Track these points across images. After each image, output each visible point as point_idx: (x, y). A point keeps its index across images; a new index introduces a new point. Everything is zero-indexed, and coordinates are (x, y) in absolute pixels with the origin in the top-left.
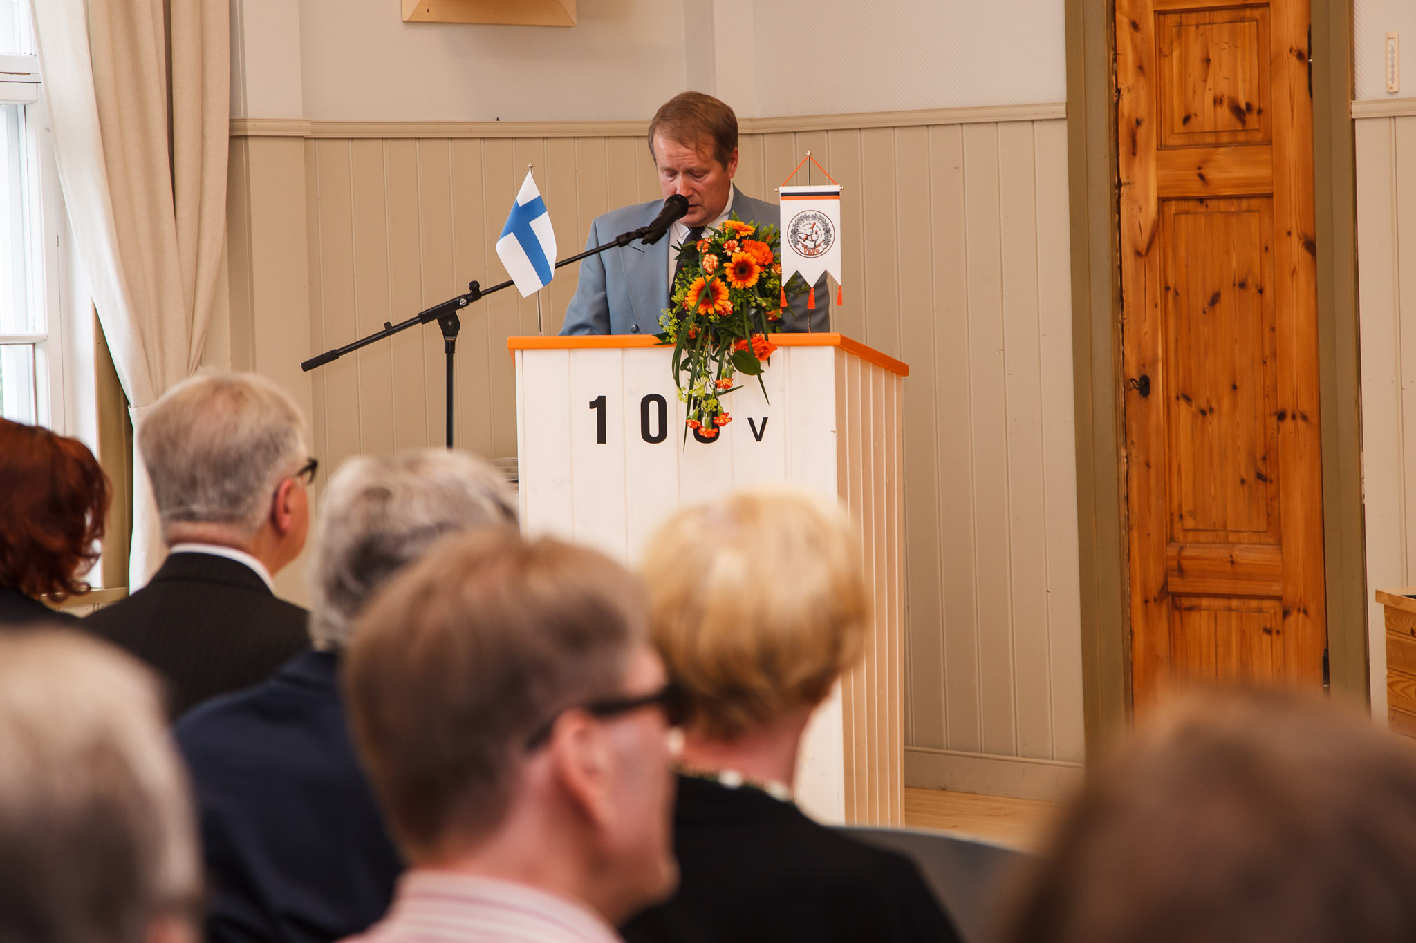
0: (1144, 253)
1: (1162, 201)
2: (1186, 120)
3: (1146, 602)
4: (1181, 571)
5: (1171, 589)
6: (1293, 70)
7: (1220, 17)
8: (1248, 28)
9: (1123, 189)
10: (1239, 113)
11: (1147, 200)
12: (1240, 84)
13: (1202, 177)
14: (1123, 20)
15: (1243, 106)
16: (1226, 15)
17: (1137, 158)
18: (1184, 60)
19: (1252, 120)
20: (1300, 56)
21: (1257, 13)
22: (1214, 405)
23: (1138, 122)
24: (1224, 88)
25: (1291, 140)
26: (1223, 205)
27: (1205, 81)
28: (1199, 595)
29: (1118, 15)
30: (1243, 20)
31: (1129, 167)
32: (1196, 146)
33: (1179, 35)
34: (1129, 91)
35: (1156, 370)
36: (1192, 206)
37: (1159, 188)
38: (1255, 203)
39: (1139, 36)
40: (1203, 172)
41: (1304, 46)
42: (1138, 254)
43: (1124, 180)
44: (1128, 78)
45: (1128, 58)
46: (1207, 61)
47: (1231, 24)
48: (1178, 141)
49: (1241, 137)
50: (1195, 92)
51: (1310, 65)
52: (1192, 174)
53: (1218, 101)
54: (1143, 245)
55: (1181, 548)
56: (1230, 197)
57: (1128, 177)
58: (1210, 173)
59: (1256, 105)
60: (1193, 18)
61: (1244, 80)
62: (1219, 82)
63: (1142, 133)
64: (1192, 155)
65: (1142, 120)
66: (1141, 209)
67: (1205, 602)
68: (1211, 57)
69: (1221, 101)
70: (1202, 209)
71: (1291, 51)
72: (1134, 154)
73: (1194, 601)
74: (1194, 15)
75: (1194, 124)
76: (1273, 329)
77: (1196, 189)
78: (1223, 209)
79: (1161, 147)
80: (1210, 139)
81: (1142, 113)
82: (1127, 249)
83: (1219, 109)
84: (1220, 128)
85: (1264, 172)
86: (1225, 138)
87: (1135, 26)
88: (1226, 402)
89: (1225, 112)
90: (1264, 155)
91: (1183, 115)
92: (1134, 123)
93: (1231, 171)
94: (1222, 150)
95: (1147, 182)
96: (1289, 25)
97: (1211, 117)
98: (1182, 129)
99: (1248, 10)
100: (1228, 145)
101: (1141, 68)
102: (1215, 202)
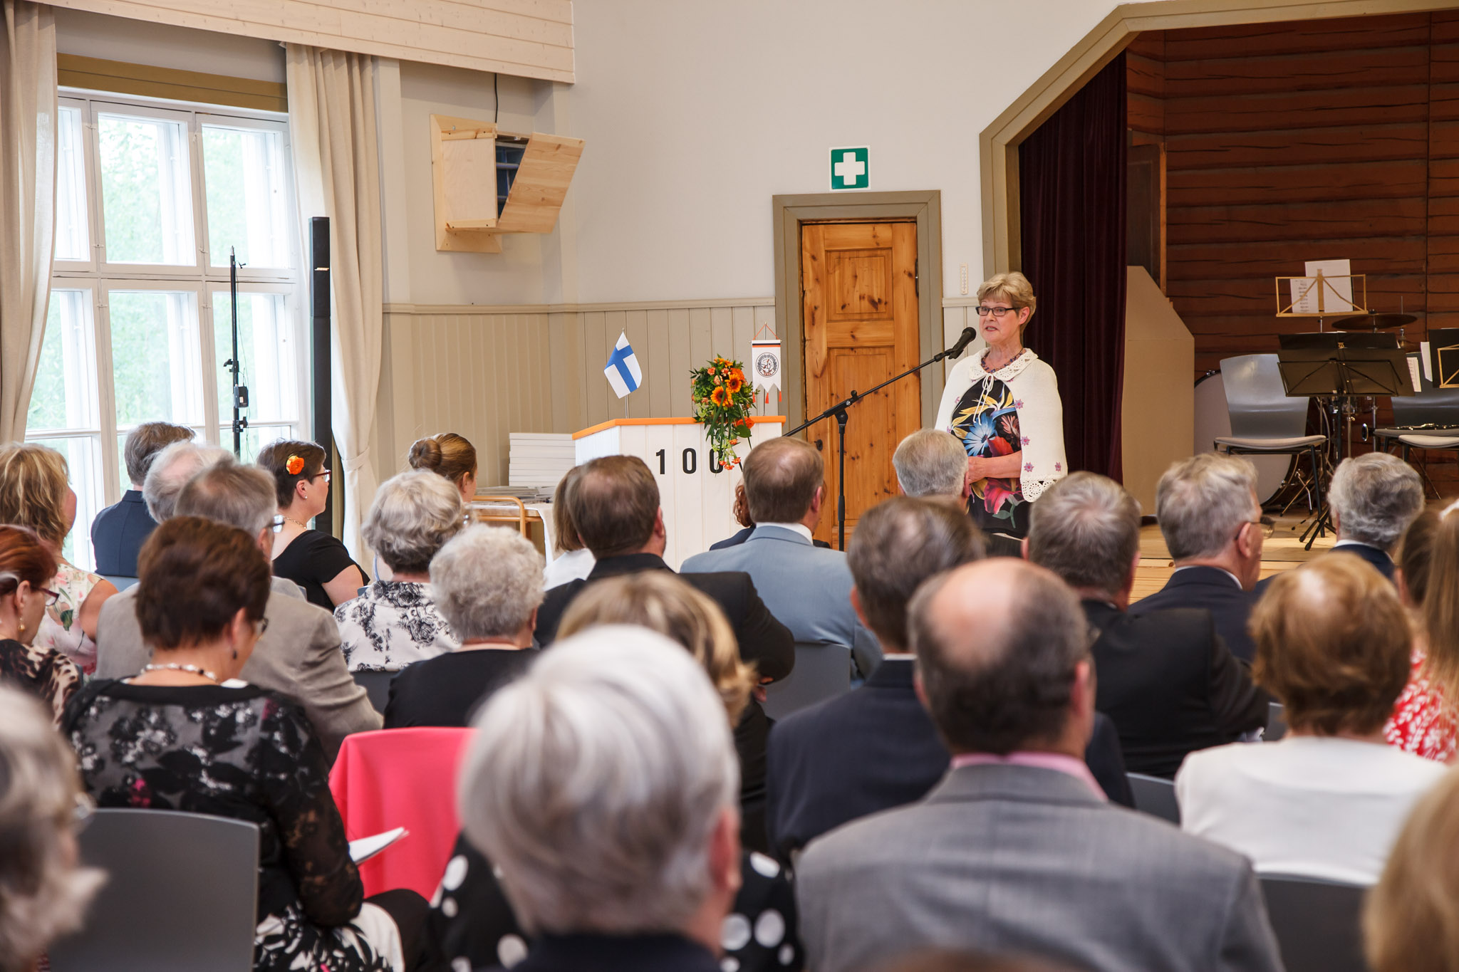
0: (819, 376)
1: (829, 349)
2: (843, 307)
6: (907, 284)
7: (862, 254)
8: (879, 261)
9: (807, 342)
10: (874, 303)
11: (821, 348)
12: (875, 289)
13: (853, 337)
14: (806, 255)
15: (877, 300)
16: (866, 253)
17: (815, 326)
18: (842, 276)
19: (882, 307)
20: (910, 275)
21: (884, 252)
22: (859, 454)
23: (816, 308)
24: (865, 291)
25: (905, 317)
26: (865, 351)
27: (854, 287)
29: (804, 252)
30: (876, 256)
31: (811, 331)
32: (849, 320)
33: (839, 263)
34: (810, 291)
35: (826, 437)
36: (846, 351)
37: (828, 342)
38: (883, 350)
39: (816, 263)
40: (855, 334)
41: (912, 269)
42: (816, 376)
43: (807, 337)
44: (809, 284)
45: (809, 274)
46: (856, 277)
47: (869, 258)
48: (838, 318)
49: (875, 316)
50: (848, 292)
51: (917, 281)
52: (848, 335)
53: (862, 298)
54: (818, 372)
56: (869, 347)
57: (810, 337)
58: (857, 335)
59: (884, 299)
60: (847, 254)
61: (877, 287)
62: (862, 287)
63: (818, 314)
64: (848, 326)
65: (818, 307)
66: (817, 353)
68: (858, 274)
69: (864, 298)
70: (852, 353)
71: (905, 272)
72: (813, 324)
74: (847, 253)
75: (847, 310)
76: (894, 415)
77: (850, 343)
78: (865, 353)
79: (828, 321)
80: (857, 317)
81: (818, 303)
82: (809, 374)
83: (862, 302)
84: (863, 311)
85: (889, 334)
86: (866, 317)
87: (814, 258)
88: (867, 453)
89: (866, 303)
90: (889, 325)
91: (841, 305)
92: (813, 308)
93: (870, 333)
94: (865, 323)
95: (821, 339)
96: (903, 259)
97: (857, 305)
98: (841, 312)
99: (879, 251)
100: (868, 320)
101: (817, 280)
102: (861, 350)
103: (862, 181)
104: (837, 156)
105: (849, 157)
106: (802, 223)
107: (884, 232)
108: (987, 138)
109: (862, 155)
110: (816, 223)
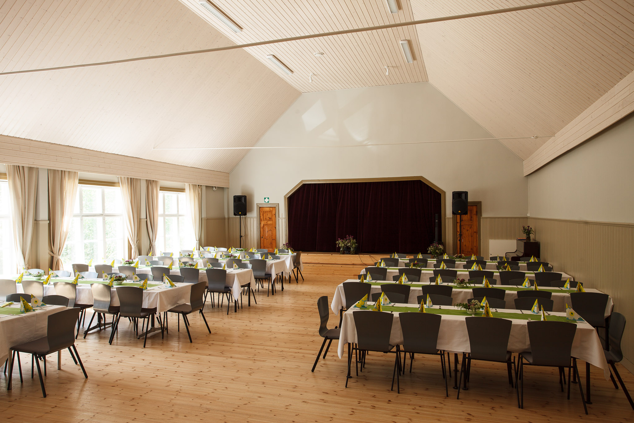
6: (274, 216)
8: (270, 213)
14: (261, 212)
24: (269, 217)
25: (274, 220)
26: (268, 225)
27: (267, 216)
35: (263, 236)
41: (275, 214)
49: (270, 220)
54: (262, 227)
57: (261, 223)
59: (271, 218)
64: (266, 221)
66: (262, 225)
74: (266, 211)
77: (266, 223)
81: (262, 218)
86: (268, 220)
89: (269, 218)
90: (272, 221)
91: (265, 218)
93: (269, 222)
95: (263, 223)
96: (274, 212)
97: (267, 218)
99: (270, 211)
101: (262, 215)
103: (268, 202)
104: (265, 198)
105: (267, 199)
106: (260, 207)
107: (271, 209)
108: (285, 197)
109: (268, 198)
110: (262, 207)
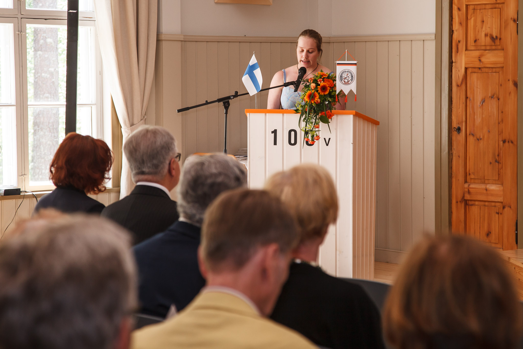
0: (460, 85)
1: (466, 69)
3: (457, 202)
4: (469, 192)
5: (465, 198)
6: (512, 25)
7: (488, 7)
8: (497, 12)
9: (453, 64)
10: (493, 39)
11: (461, 68)
12: (494, 29)
13: (480, 60)
14: (455, 7)
15: (495, 37)
16: (490, 6)
17: (459, 53)
18: (475, 21)
19: (498, 42)
20: (514, 21)
21: (500, 6)
22: (482, 137)
24: (488, 31)
25: (510, 48)
28: (475, 201)
29: (453, 5)
30: (495, 8)
31: (456, 57)
32: (478, 50)
33: (474, 13)
34: (457, 31)
36: (476, 70)
37: (465, 64)
38: (497, 70)
39: (460, 12)
42: (458, 86)
43: (454, 61)
44: (456, 26)
45: (456, 20)
46: (483, 21)
47: (491, 9)
48: (473, 48)
50: (478, 32)
51: (517, 24)
52: (477, 60)
53: (486, 35)
55: (469, 185)
56: (490, 68)
58: (483, 59)
59: (499, 36)
60: (479, 7)
61: (495, 28)
62: (486, 29)
63: (460, 45)
64: (477, 53)
65: (461, 41)
67: (477, 203)
68: (484, 20)
69: (487, 35)
70: (480, 71)
71: (511, 19)
72: (457, 52)
73: (473, 202)
75: (478, 43)
76: (502, 112)
77: (477, 64)
78: (487, 71)
79: (466, 50)
80: (483, 48)
81: (461, 38)
82: (454, 84)
83: (486, 38)
84: (487, 44)
85: (501, 59)
86: (488, 48)
87: (459, 9)
88: (486, 137)
89: (488, 39)
90: (501, 53)
91: (474, 40)
92: (458, 41)
93: (490, 59)
94: (487, 51)
95: (461, 62)
96: (511, 10)
97: (484, 40)
98: (474, 44)
99: (497, 5)
100: (489, 50)
101: (460, 23)
102: (485, 69)
